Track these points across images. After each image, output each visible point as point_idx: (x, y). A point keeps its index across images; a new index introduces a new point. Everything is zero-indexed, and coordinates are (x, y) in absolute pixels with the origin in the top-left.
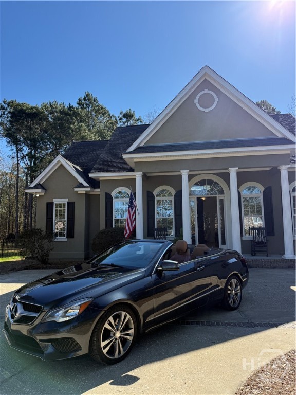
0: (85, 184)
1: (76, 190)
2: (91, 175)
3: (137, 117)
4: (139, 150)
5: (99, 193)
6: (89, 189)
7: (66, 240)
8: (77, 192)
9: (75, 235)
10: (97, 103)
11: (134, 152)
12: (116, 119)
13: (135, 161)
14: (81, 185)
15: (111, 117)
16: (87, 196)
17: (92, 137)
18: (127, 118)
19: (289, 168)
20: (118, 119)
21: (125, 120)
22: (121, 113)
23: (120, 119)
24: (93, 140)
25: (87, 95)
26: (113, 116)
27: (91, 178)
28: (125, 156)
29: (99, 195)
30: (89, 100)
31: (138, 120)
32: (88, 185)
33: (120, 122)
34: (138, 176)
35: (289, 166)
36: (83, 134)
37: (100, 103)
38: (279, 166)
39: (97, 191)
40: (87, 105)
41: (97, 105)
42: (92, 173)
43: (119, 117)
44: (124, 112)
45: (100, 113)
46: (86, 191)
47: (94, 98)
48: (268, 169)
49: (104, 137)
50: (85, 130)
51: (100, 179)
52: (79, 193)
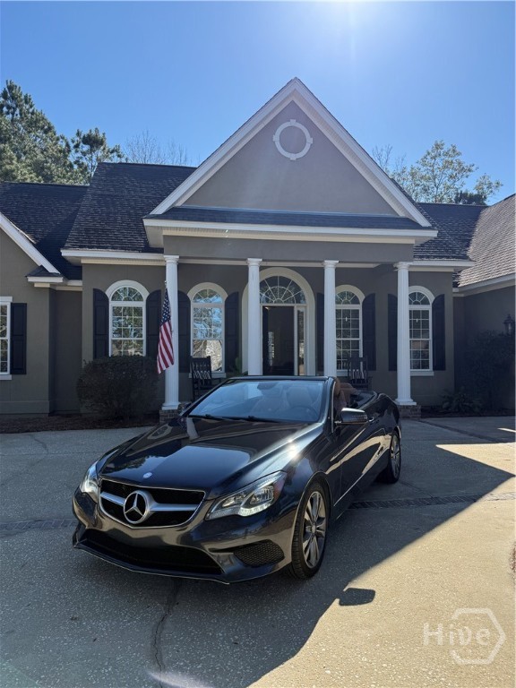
0: (51, 268)
1: (31, 279)
2: (65, 253)
3: (110, 145)
4: (173, 213)
5: (80, 289)
6: (60, 280)
7: (10, 377)
8: (32, 284)
9: (28, 369)
10: (31, 106)
11: (166, 215)
12: (67, 145)
13: (166, 233)
14: (42, 272)
15: (58, 139)
16: (53, 292)
17: (25, 174)
18: (92, 146)
19: (411, 266)
20: (72, 145)
21: (86, 148)
22: (78, 134)
23: (77, 146)
24: (28, 181)
25: (11, 88)
26: (63, 138)
27: (64, 259)
28: (147, 223)
29: (81, 292)
30: (13, 98)
31: (112, 152)
32: (56, 271)
33: (77, 152)
34: (171, 263)
35: (411, 263)
36: (8, 167)
37: (37, 108)
38: (397, 262)
39: (75, 284)
40: (9, 107)
41: (31, 110)
42: (67, 248)
43: (73, 142)
44: (85, 132)
45: (39, 127)
46: (52, 284)
47: (26, 97)
48: (372, 266)
49: (48, 178)
50: (11, 159)
51: (83, 261)
52: (36, 285)
